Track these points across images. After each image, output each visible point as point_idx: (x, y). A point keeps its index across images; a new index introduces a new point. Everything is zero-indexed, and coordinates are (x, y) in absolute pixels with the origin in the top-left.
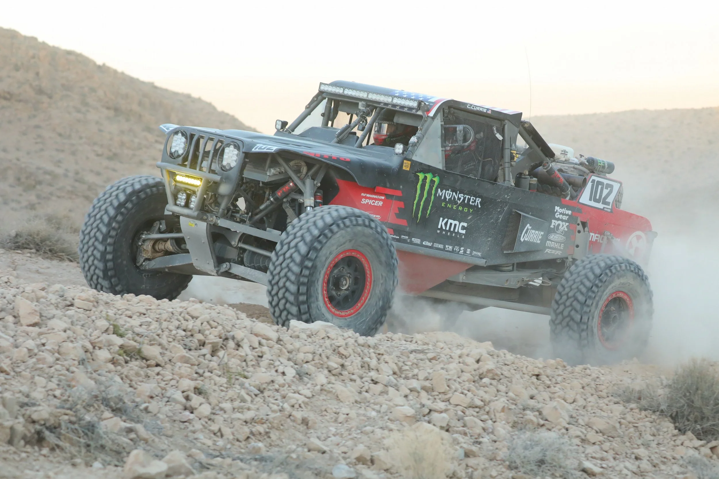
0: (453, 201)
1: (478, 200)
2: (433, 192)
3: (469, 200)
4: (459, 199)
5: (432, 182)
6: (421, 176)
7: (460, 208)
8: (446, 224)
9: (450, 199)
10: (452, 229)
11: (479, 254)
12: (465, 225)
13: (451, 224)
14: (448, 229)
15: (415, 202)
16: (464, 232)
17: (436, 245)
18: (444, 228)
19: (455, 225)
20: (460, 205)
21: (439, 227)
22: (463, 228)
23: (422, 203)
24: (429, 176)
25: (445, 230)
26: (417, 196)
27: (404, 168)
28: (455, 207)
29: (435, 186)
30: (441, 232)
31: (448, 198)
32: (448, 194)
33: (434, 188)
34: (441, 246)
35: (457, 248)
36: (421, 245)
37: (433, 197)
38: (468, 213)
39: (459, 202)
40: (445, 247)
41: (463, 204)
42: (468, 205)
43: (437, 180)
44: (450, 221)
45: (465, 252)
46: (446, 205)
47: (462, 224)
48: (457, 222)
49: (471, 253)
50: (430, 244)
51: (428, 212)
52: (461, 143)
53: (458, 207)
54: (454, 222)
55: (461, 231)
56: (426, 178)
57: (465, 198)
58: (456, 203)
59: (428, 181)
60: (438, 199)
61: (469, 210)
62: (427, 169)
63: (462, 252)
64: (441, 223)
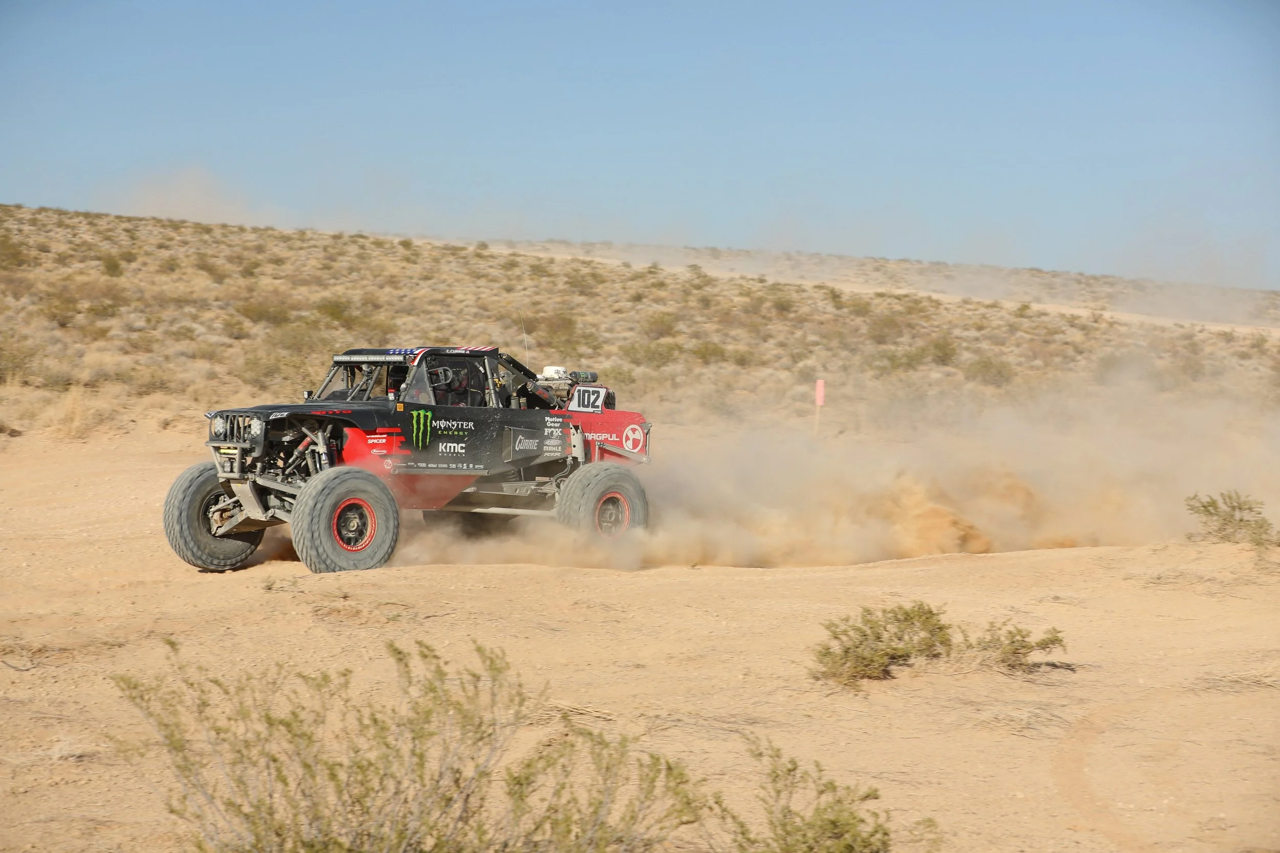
0: (448, 429)
1: (471, 424)
2: (428, 424)
3: (462, 425)
4: (453, 426)
5: (426, 417)
6: (415, 413)
7: (456, 433)
8: (446, 447)
9: (445, 427)
10: (452, 451)
11: (482, 467)
12: (464, 445)
13: (450, 447)
14: (448, 451)
15: (414, 435)
16: (463, 451)
17: (441, 466)
18: (444, 451)
19: (454, 447)
20: (455, 430)
21: (440, 450)
22: (462, 448)
23: (420, 434)
24: (422, 412)
25: (446, 452)
26: (415, 429)
27: (398, 410)
28: (450, 433)
29: (429, 419)
30: (443, 455)
31: (443, 426)
32: (443, 424)
33: (428, 421)
34: (445, 466)
35: (460, 465)
36: (427, 468)
37: (429, 428)
38: (464, 436)
39: (454, 428)
40: (449, 466)
41: (458, 429)
42: (462, 429)
43: (429, 414)
44: (449, 445)
45: (468, 466)
46: (442, 432)
47: (460, 445)
48: (456, 445)
49: (474, 467)
50: (435, 466)
51: (428, 440)
52: (443, 382)
53: (453, 433)
54: (452, 445)
55: (460, 451)
56: (419, 414)
57: (458, 425)
58: (451, 429)
59: (422, 416)
60: (434, 429)
61: (464, 433)
62: (419, 407)
63: (465, 467)
64: (441, 447)
